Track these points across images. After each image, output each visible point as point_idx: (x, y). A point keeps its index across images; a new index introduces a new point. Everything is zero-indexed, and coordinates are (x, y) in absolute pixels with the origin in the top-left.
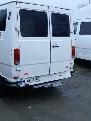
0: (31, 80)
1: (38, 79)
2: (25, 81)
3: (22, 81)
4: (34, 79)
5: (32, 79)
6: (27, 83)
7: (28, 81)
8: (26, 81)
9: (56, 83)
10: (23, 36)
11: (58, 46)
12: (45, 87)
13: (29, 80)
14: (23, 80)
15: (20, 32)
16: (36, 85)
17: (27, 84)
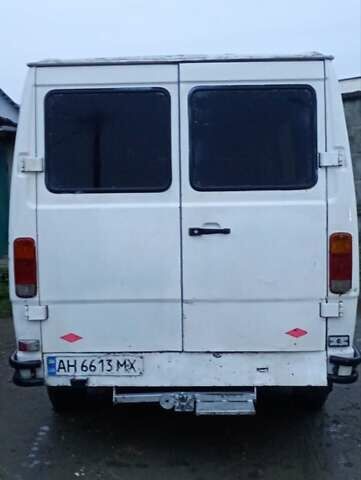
0: (99, 366)
1: (132, 367)
2: (69, 366)
3: (58, 361)
4: (114, 363)
5: (102, 361)
6: (80, 375)
7: (83, 366)
8: (74, 366)
9: (231, 398)
10: (56, 189)
11: (226, 232)
12: (166, 406)
13: (87, 364)
14: (61, 361)
15: (42, 178)
16: (122, 390)
17: (77, 378)
